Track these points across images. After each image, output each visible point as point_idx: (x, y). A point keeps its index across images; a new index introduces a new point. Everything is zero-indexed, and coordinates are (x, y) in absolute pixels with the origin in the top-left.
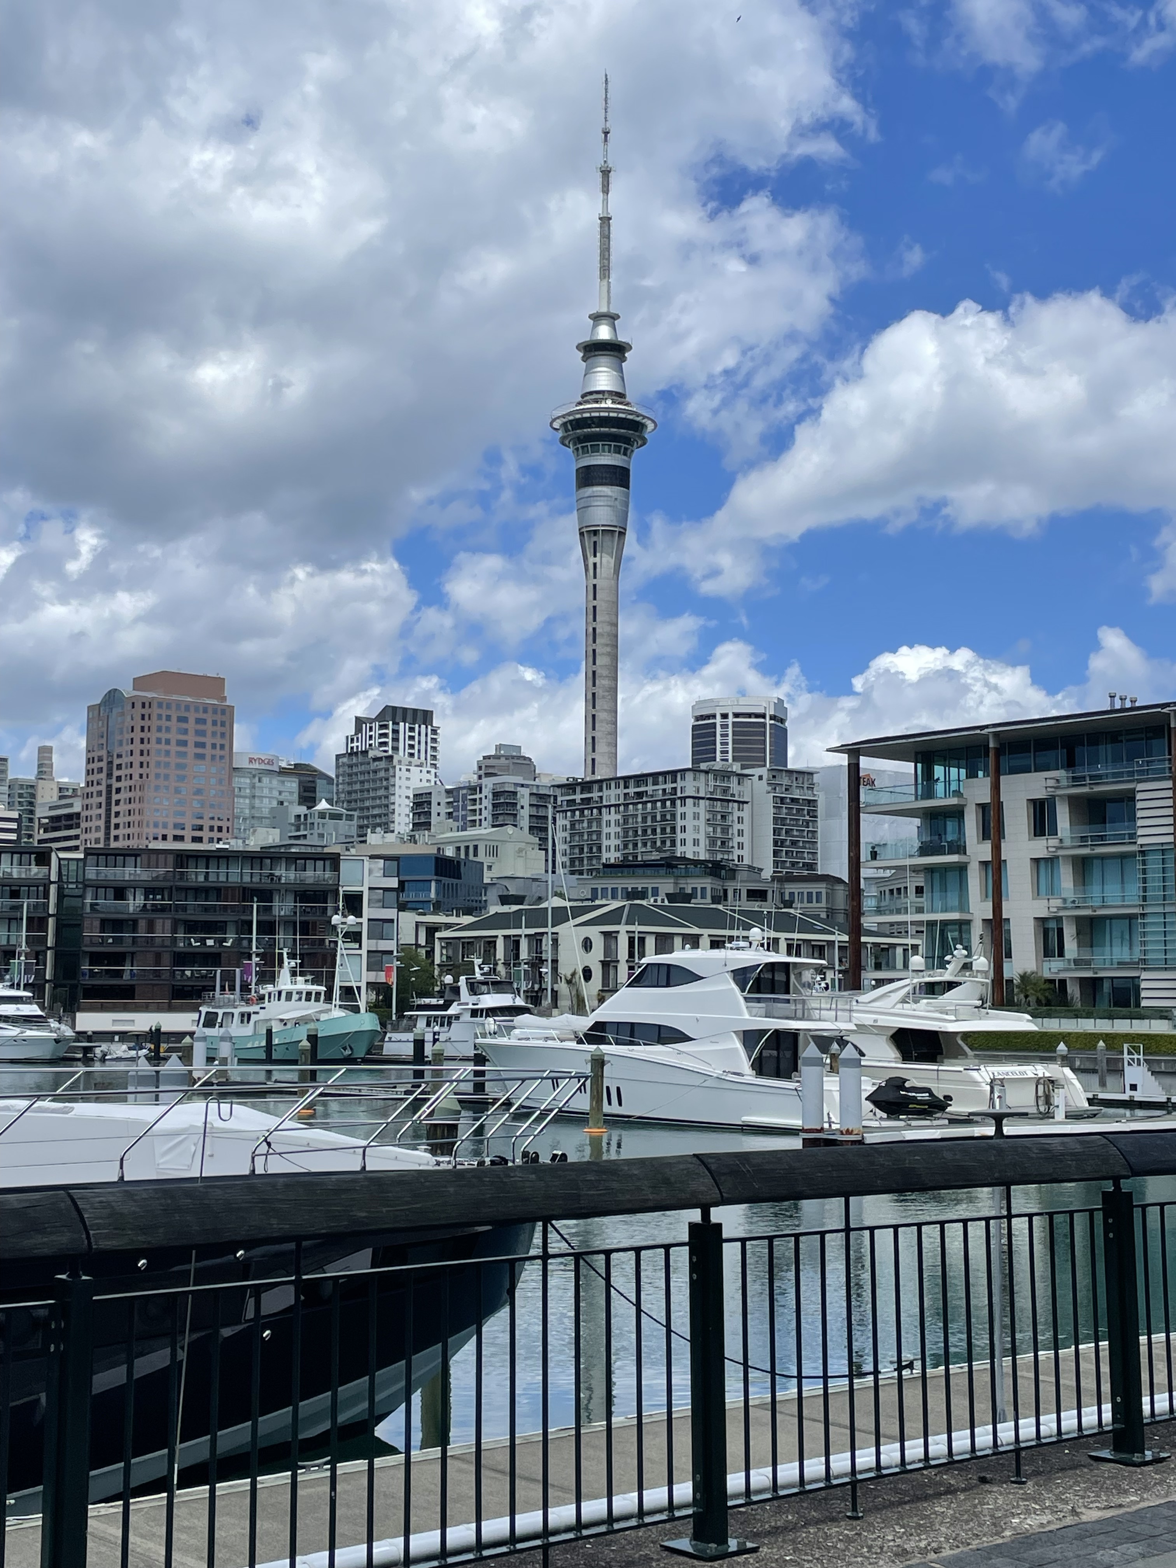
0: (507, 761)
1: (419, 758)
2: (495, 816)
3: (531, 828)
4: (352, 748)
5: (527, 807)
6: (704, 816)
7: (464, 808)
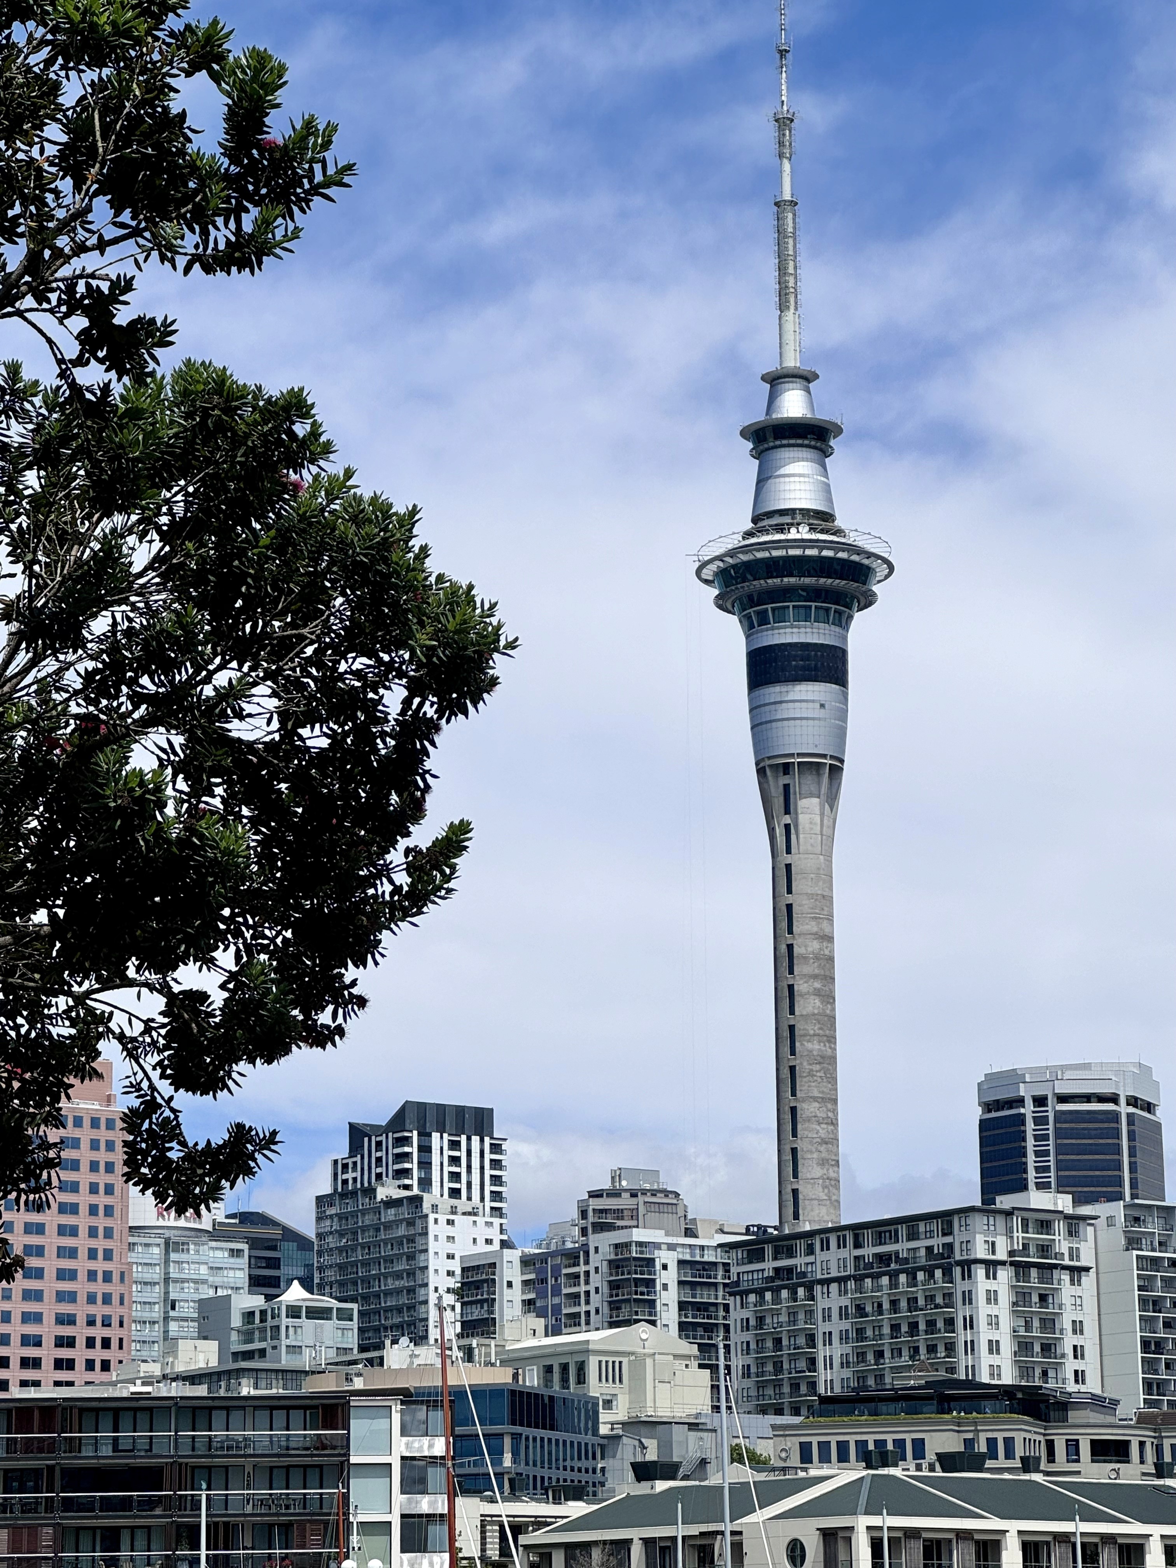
0: (634, 1201)
1: (469, 1198)
2: (615, 1306)
3: (683, 1327)
4: (345, 1182)
5: (673, 1287)
6: (1005, 1297)
7: (556, 1292)
